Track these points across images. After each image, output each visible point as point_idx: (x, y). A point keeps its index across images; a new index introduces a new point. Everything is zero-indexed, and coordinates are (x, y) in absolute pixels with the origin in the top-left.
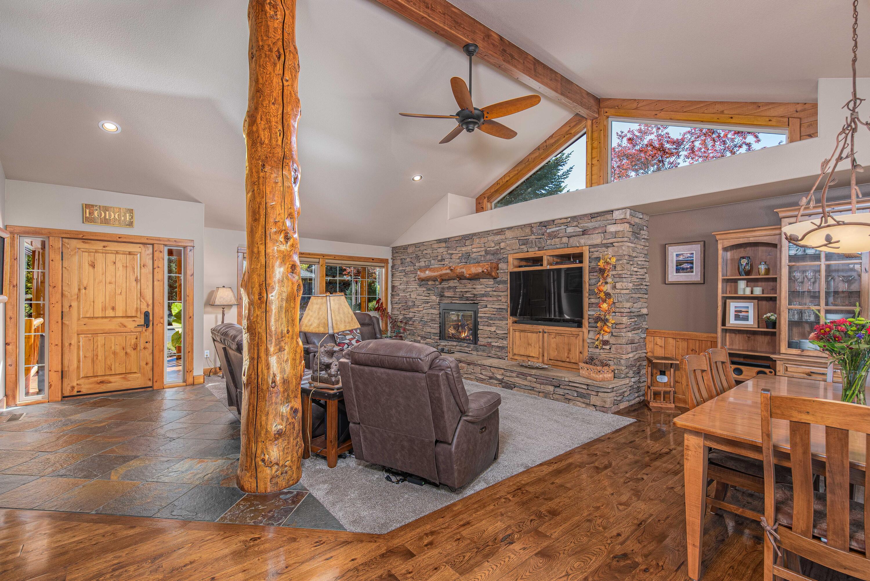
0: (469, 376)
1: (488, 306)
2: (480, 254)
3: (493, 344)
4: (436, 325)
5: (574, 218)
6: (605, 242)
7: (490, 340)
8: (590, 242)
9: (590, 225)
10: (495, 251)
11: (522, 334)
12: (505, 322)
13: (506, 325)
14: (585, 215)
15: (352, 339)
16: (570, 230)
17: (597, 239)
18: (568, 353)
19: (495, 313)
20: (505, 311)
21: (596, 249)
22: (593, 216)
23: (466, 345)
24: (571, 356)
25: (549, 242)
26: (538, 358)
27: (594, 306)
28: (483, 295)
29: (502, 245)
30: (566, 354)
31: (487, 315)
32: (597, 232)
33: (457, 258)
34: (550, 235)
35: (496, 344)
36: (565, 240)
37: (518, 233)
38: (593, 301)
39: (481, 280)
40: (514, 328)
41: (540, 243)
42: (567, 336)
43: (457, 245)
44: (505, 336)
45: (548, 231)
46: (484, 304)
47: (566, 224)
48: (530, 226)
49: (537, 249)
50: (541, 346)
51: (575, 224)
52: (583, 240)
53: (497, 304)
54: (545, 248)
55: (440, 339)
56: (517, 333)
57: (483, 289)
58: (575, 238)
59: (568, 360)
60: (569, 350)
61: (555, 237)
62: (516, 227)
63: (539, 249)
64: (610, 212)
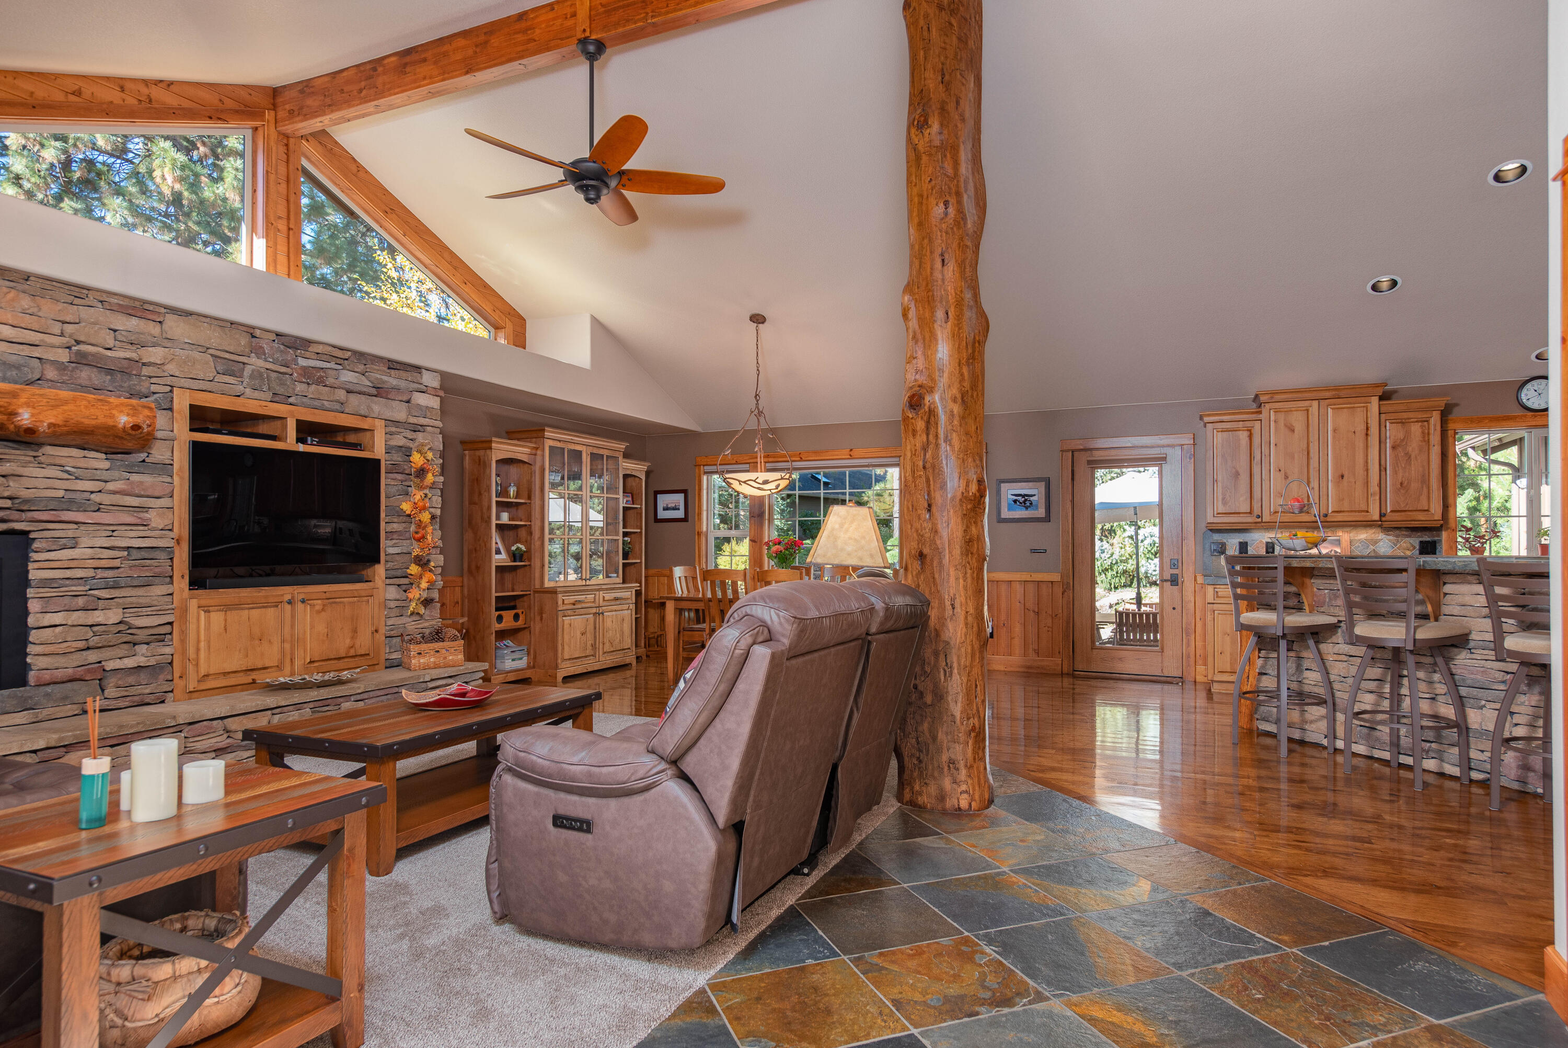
1: (85, 541)
2: (37, 352)
3: (109, 666)
5: (360, 356)
6: (412, 420)
7: (92, 656)
8: (388, 414)
9: (391, 380)
10: (125, 363)
11: (233, 615)
12: (159, 590)
13: (169, 599)
14: (380, 359)
16: (348, 377)
17: (399, 412)
18: (353, 638)
19: (117, 563)
20: (163, 555)
21: (398, 430)
22: (393, 365)
24: (358, 643)
25: (300, 388)
26: (279, 668)
27: (395, 536)
28: (68, 504)
29: (155, 354)
31: (79, 573)
32: (400, 398)
34: (306, 371)
35: (129, 663)
36: (341, 394)
37: (214, 338)
38: (395, 527)
39: (50, 450)
40: (203, 602)
41: (283, 384)
42: (350, 603)
44: (167, 629)
45: (302, 362)
46: (70, 534)
47: (342, 361)
48: (251, 331)
49: (269, 396)
50: (287, 637)
51: (361, 368)
52: (378, 407)
53: (133, 534)
54: (291, 400)
56: (213, 615)
57: (58, 484)
58: (363, 397)
59: (352, 653)
60: (355, 631)
61: (320, 382)
62: (205, 316)
63: (276, 398)
64: (418, 369)
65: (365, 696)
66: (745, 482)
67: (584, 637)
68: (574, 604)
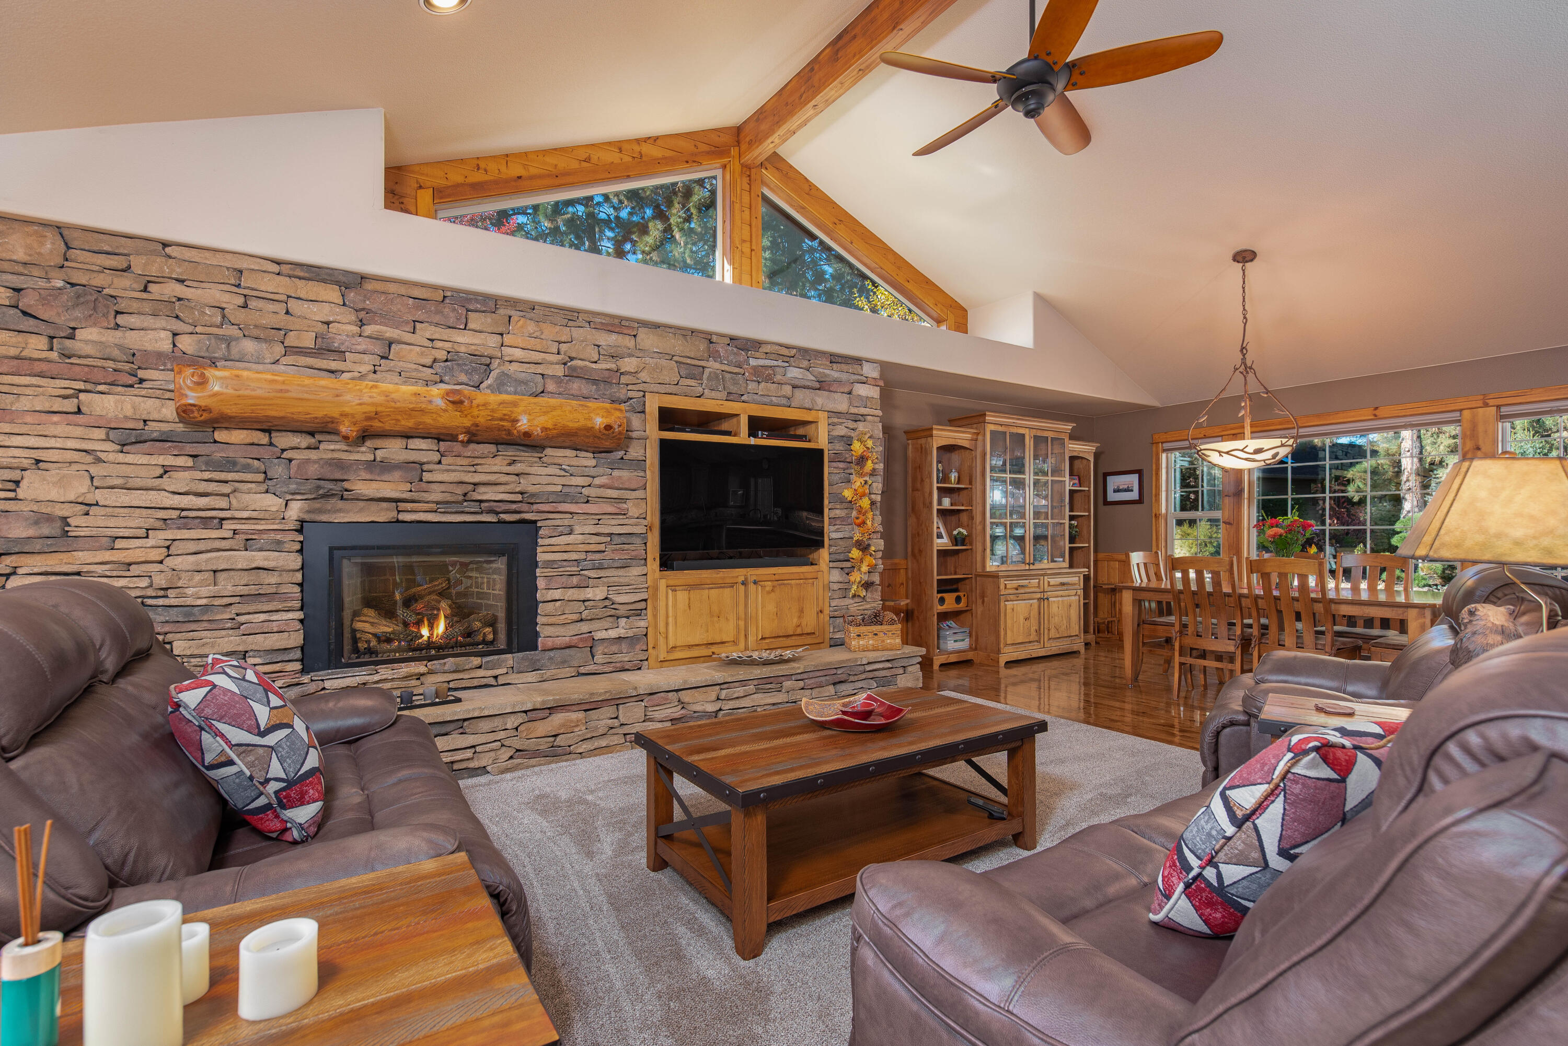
0: (603, 743)
1: (578, 529)
2: (540, 369)
3: (598, 635)
4: (291, 615)
5: (804, 352)
6: (853, 410)
7: (584, 627)
8: (831, 406)
9: (830, 373)
10: (606, 374)
11: (695, 594)
12: (636, 571)
13: (643, 579)
14: (823, 353)
16: (794, 373)
17: (841, 403)
18: (799, 617)
19: (602, 547)
20: (638, 541)
21: (840, 420)
22: (835, 359)
23: (476, 661)
24: (804, 624)
25: (752, 386)
26: (735, 643)
27: (838, 522)
28: (563, 497)
29: (628, 364)
30: (795, 620)
31: (574, 556)
32: (842, 390)
33: (428, 361)
34: (756, 370)
35: (613, 634)
36: (787, 390)
37: (677, 346)
38: (838, 513)
39: (548, 451)
40: (671, 582)
41: (736, 383)
42: (797, 584)
43: (419, 315)
44: (642, 605)
45: (753, 362)
46: (566, 522)
47: (788, 359)
48: (709, 338)
49: (724, 395)
50: (742, 615)
51: (805, 364)
52: (821, 399)
53: (614, 522)
54: (743, 398)
55: (304, 671)
56: (679, 593)
57: (557, 480)
58: (807, 391)
59: (799, 631)
60: (801, 611)
61: (769, 379)
62: (670, 327)
63: (730, 396)
64: (858, 361)
65: (805, 676)
66: (1227, 453)
67: (1027, 623)
68: (1017, 589)
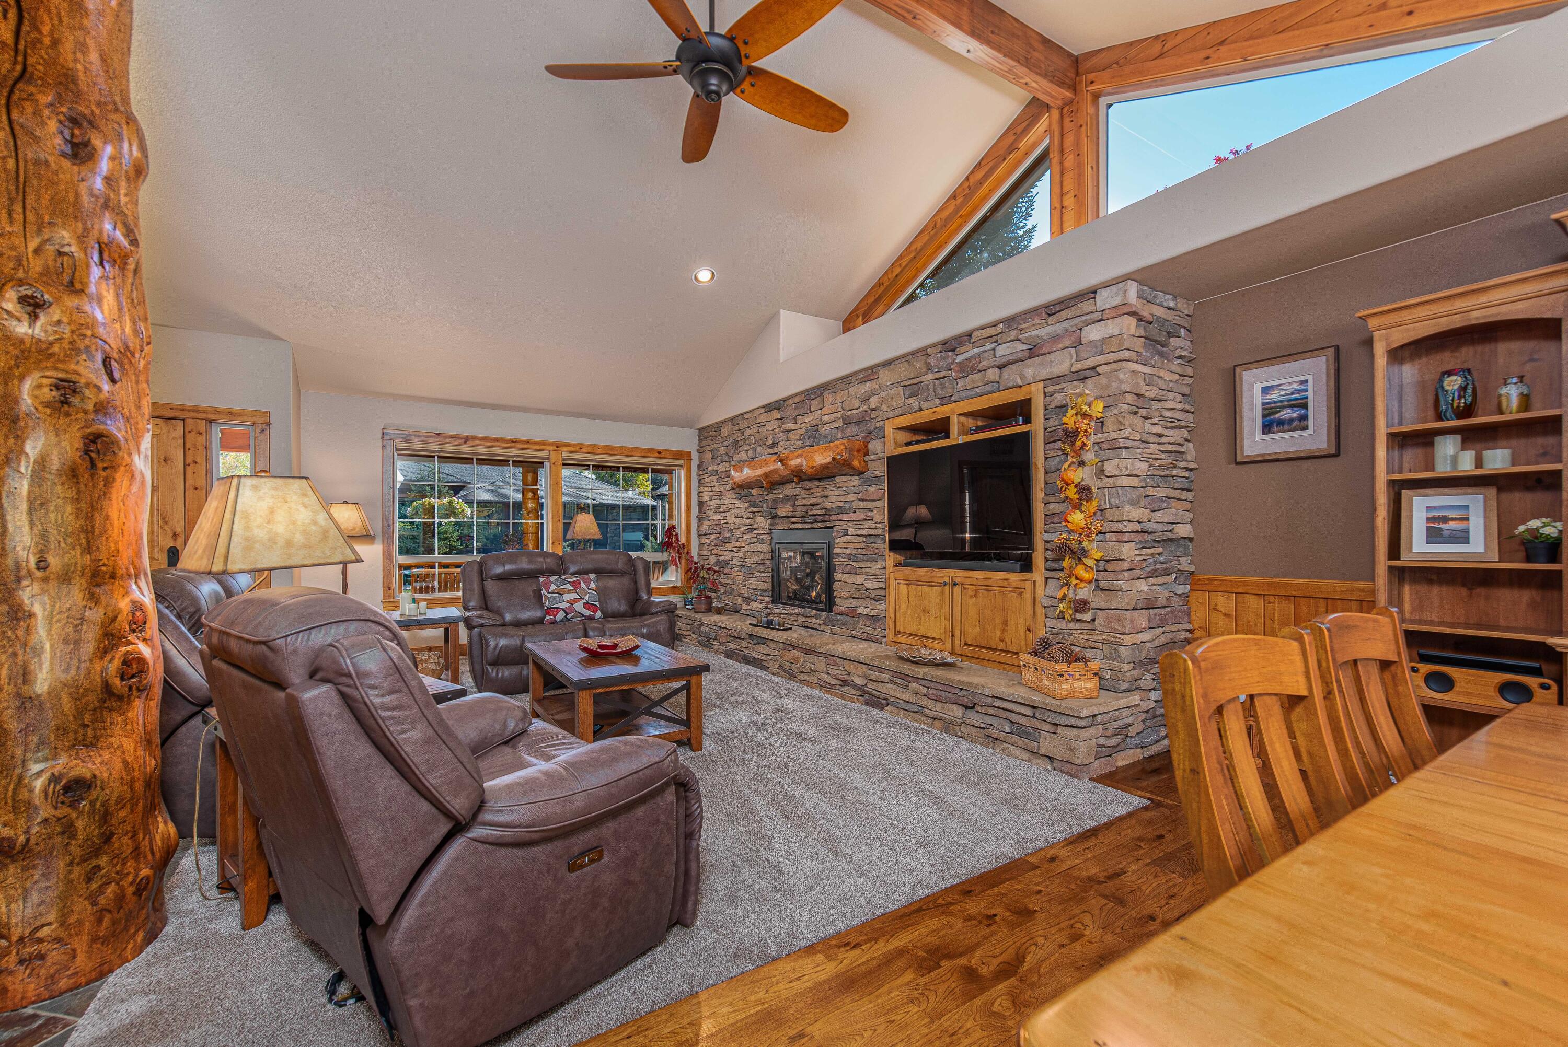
0: (807, 678)
1: (850, 533)
2: (834, 424)
3: (860, 610)
4: (765, 574)
5: (1010, 321)
6: (1078, 366)
7: (854, 603)
8: (1046, 372)
9: (1043, 331)
10: (861, 415)
11: (912, 589)
12: (880, 565)
13: (883, 571)
14: (1034, 311)
15: (576, 600)
16: (1002, 350)
17: (1061, 363)
18: (1003, 631)
19: (862, 545)
20: (879, 541)
21: (1059, 387)
22: (1052, 309)
23: (814, 612)
24: (1008, 639)
25: (961, 382)
26: (943, 641)
27: (1056, 520)
28: (842, 511)
29: (874, 401)
30: (998, 633)
31: (848, 551)
32: (1060, 346)
33: (797, 437)
34: (962, 367)
35: (866, 611)
36: (993, 374)
37: (902, 372)
38: (1053, 507)
39: (837, 478)
40: (897, 577)
41: (944, 387)
42: (1001, 592)
43: (797, 412)
44: (881, 593)
45: (959, 359)
46: (844, 527)
47: (996, 338)
48: (923, 352)
49: (938, 401)
50: (948, 615)
51: (1014, 333)
52: (1031, 370)
53: (865, 526)
54: (953, 398)
55: (773, 602)
56: (901, 586)
57: (841, 498)
58: (1014, 367)
59: (1002, 646)
60: (1005, 624)
61: (974, 370)
62: (897, 359)
63: (945, 401)
64: (1091, 293)
